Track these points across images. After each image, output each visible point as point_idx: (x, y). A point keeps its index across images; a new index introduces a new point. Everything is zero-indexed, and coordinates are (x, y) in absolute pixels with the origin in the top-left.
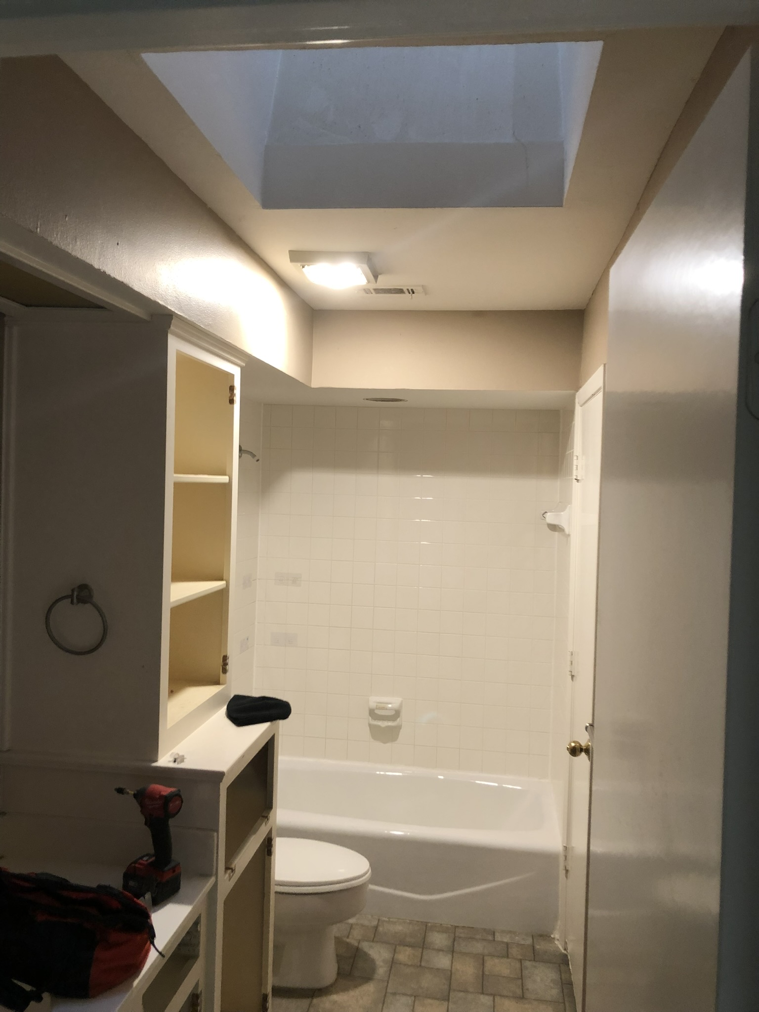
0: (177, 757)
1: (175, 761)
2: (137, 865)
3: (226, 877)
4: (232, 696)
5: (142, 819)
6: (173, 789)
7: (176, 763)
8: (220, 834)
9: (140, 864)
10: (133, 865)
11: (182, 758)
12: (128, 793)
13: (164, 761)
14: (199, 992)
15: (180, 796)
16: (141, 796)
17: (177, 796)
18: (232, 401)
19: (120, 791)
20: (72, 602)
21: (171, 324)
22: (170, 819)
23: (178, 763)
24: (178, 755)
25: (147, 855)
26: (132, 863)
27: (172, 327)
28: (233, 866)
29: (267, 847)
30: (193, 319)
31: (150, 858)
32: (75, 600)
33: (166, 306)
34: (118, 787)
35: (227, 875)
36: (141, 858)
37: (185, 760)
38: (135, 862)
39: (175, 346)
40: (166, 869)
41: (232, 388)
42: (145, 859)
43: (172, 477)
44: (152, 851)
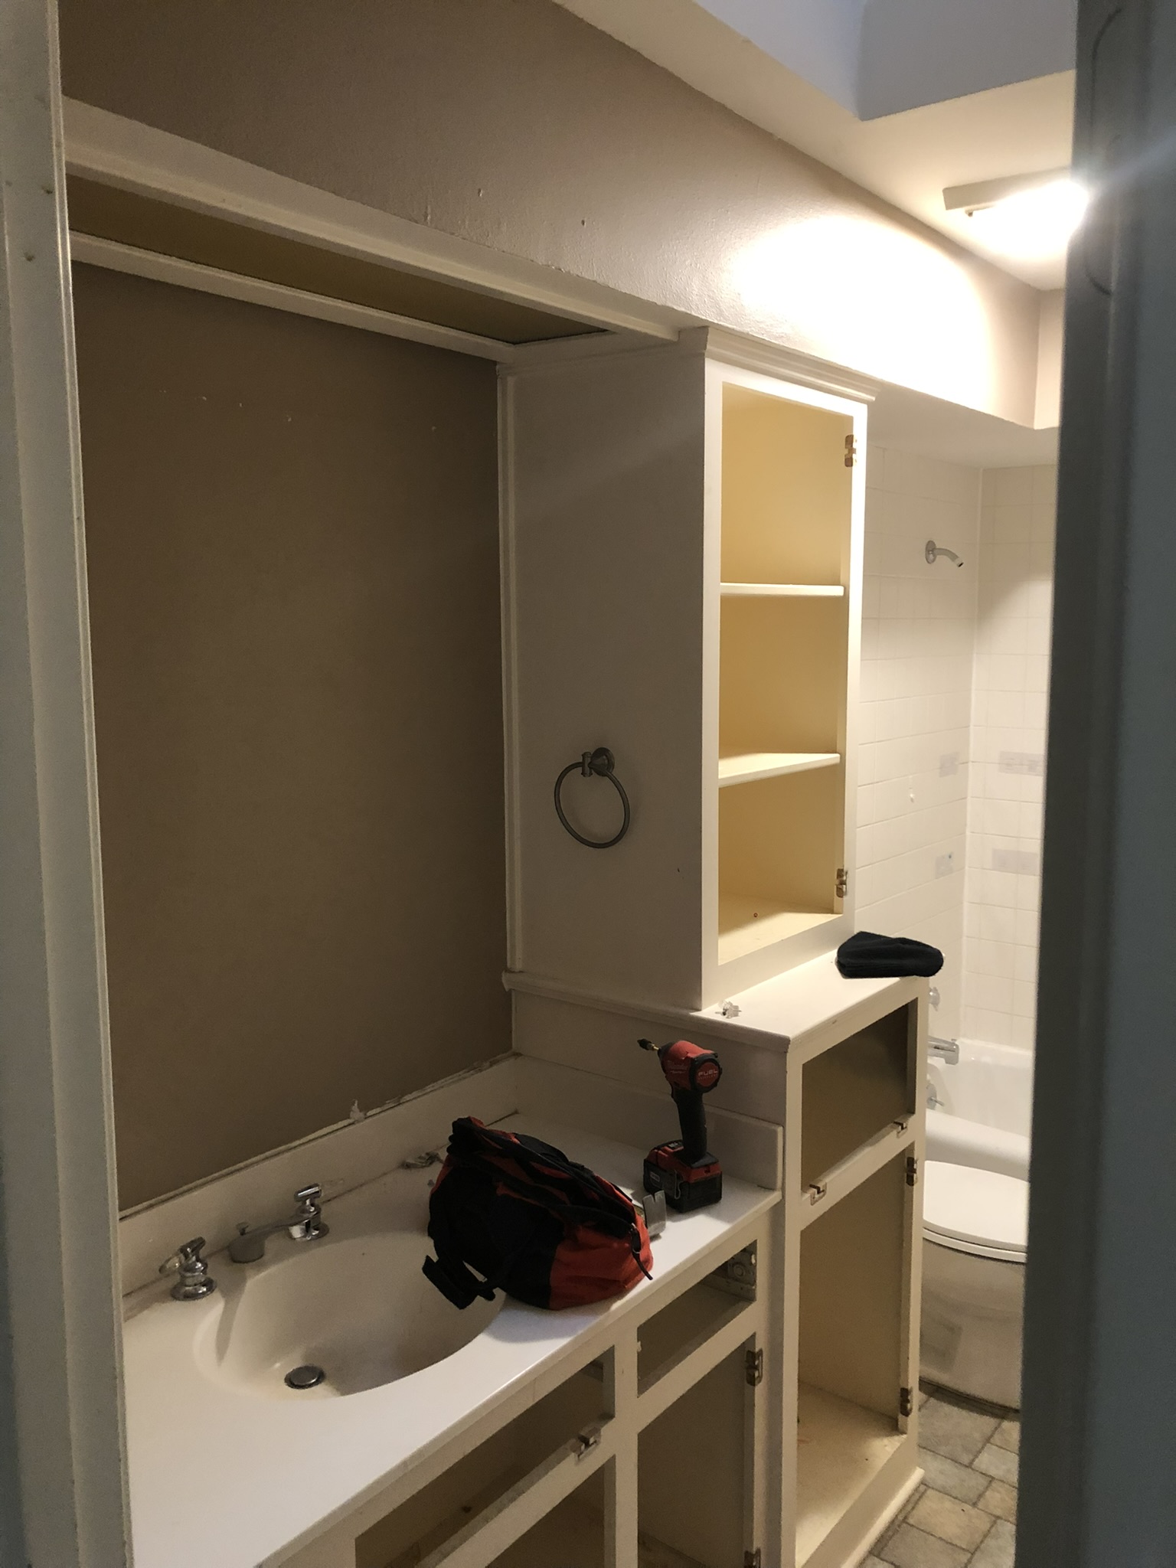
0: (728, 1007)
1: (724, 1014)
2: (660, 1152)
3: (804, 1198)
4: (856, 932)
5: (669, 1089)
6: (709, 1052)
7: (726, 1016)
8: (787, 1128)
9: (665, 1151)
10: (656, 1151)
11: (735, 1011)
12: (653, 1049)
13: (710, 1011)
14: (757, 1350)
15: (717, 1064)
16: (668, 1056)
17: (712, 1061)
18: (849, 462)
19: (644, 1044)
20: (583, 774)
21: (707, 341)
22: (704, 1095)
23: (727, 1018)
24: (731, 1004)
25: (676, 1142)
26: (655, 1148)
27: (708, 347)
28: (821, 1185)
29: (905, 1169)
30: (749, 330)
31: (678, 1147)
32: (587, 769)
33: (689, 312)
34: (641, 1039)
35: (807, 1196)
36: (667, 1145)
37: (740, 1013)
38: (658, 1148)
39: (718, 378)
40: (697, 1164)
41: (849, 440)
42: (672, 1145)
43: (715, 587)
44: (682, 1139)
